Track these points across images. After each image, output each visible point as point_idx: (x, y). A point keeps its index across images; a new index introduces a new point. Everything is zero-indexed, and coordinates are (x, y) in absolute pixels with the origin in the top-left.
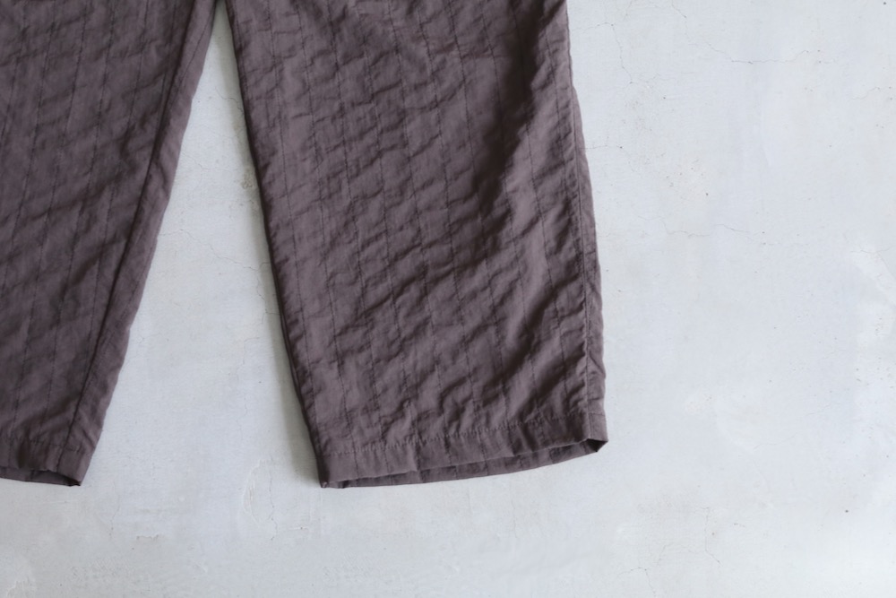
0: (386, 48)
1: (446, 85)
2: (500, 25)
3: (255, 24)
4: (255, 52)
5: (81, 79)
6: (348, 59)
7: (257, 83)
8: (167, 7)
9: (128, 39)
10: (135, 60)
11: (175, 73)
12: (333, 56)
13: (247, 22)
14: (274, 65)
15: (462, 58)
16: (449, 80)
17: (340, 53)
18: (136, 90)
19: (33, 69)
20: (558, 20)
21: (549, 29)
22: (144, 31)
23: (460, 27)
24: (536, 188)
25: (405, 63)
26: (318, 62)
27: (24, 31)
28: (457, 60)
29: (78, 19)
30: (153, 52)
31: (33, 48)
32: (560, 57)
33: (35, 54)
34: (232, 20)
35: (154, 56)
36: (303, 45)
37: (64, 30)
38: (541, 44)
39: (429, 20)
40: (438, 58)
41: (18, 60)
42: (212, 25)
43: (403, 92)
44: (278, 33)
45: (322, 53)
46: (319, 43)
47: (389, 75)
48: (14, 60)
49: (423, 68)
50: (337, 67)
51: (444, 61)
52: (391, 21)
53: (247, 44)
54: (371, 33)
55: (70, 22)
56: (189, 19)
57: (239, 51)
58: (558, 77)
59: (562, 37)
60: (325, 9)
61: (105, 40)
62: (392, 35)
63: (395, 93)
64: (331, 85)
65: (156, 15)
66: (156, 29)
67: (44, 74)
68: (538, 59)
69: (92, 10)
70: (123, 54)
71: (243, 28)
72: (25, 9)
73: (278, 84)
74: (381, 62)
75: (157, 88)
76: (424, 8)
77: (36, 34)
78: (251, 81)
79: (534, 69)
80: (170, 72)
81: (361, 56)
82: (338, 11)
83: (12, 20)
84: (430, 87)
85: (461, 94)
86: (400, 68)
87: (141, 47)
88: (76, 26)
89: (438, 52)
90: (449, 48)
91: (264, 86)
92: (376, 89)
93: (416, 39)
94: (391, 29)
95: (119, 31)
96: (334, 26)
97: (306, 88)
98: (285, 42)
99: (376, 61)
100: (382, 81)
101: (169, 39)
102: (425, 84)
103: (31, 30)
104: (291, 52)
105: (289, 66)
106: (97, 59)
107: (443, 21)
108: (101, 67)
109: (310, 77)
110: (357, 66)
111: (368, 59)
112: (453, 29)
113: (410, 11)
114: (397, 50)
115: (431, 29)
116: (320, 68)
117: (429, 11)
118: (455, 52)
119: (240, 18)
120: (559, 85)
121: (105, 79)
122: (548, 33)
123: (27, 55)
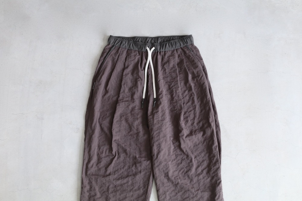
0: (186, 190)
1: (198, 197)
2: (208, 185)
3: (161, 185)
4: (161, 191)
5: (127, 196)
6: (179, 192)
7: (161, 197)
8: (144, 180)
9: (136, 188)
10: (138, 192)
11: (146, 195)
12: (176, 191)
13: (159, 185)
14: (164, 194)
15: (201, 192)
16: (199, 196)
17: (177, 190)
18: (139, 198)
19: (118, 194)
20: (220, 185)
21: (218, 187)
22: (139, 186)
23: (201, 185)
25: (190, 193)
26: (173, 192)
27: (116, 186)
28: (200, 193)
29: (126, 183)
30: (141, 190)
31: (118, 189)
32: (221, 193)
33: (118, 190)
34: (156, 184)
35: (141, 191)
36: (170, 189)
37: (123, 185)
38: (217, 190)
39: (194, 184)
40: (197, 192)
41: (115, 192)
42: (152, 184)
43: (190, 199)
44: (165, 187)
45: (174, 190)
46: (173, 188)
47: (187, 195)
48: (114, 192)
49: (194, 194)
50: (177, 193)
51: (198, 193)
52: (187, 184)
53: (159, 189)
54: (183, 187)
55: (125, 184)
56: (148, 183)
57: (158, 191)
58: (220, 197)
59: (221, 189)
60: (174, 182)
61: (132, 187)
62: (187, 187)
63: (188, 199)
64: (176, 197)
65: (142, 182)
66: (142, 185)
67: (120, 195)
68: (216, 194)
69: (129, 182)
70: (136, 190)
71: (158, 186)
72: (116, 181)
73: (165, 197)
74: (185, 193)
75: (143, 198)
76: (193, 181)
77: (118, 186)
78: (160, 197)
79: (216, 196)
80: (145, 194)
81: (181, 191)
82: (177, 183)
83: (113, 184)
84: (195, 198)
85: (201, 199)
86: (189, 194)
87: (139, 189)
88: (126, 185)
89: (197, 191)
90: (198, 190)
91: (163, 198)
92: (184, 198)
93: (192, 188)
94: (187, 186)
95: (134, 186)
96: (176, 185)
97: (171, 198)
98: (167, 188)
99: (184, 192)
100: (185, 197)
101: (145, 187)
102: (194, 197)
103: (117, 186)
104: (168, 191)
105: (167, 193)
106: (130, 191)
107: (197, 184)
108: (131, 193)
109: (171, 195)
110: (181, 193)
111: (183, 192)
112: (199, 186)
113: (191, 182)
114: (188, 190)
115: (195, 186)
116: (173, 194)
117: (194, 182)
118: (200, 191)
119: (158, 184)
120: (221, 199)
121: (132, 195)
122: (218, 189)
123: (116, 191)
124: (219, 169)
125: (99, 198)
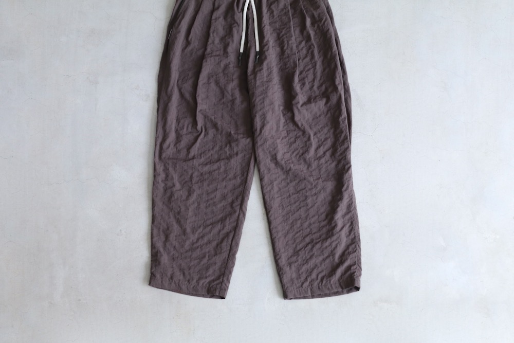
0: (302, 178)
1: (318, 189)
2: (333, 172)
3: (266, 172)
4: (266, 180)
5: (219, 187)
6: (291, 181)
7: (266, 188)
8: (242, 166)
9: (231, 175)
10: (234, 181)
11: (245, 185)
12: (287, 180)
13: (264, 171)
14: (271, 183)
15: (323, 181)
16: (319, 188)
17: (289, 180)
18: (234, 189)
19: (205, 184)
20: (349, 172)
21: (347, 174)
22: (236, 173)
23: (322, 173)
24: (343, 218)
25: (307, 183)
26: (283, 182)
27: (202, 173)
28: (321, 182)
29: (217, 170)
30: (238, 179)
31: (205, 178)
32: (350, 182)
33: (205, 180)
34: (259, 171)
35: (239, 180)
36: (279, 177)
37: (213, 173)
38: (345, 178)
39: (313, 171)
40: (316, 182)
41: (201, 182)
42: (254, 170)
43: (306, 191)
44: (272, 174)
45: (284, 179)
46: (283, 177)
47: (302, 186)
48: (199, 181)
49: (312, 184)
50: (288, 184)
51: (318, 182)
52: (303, 171)
53: (264, 177)
54: (298, 174)
55: (215, 171)
56: (248, 169)
57: (261, 179)
58: (349, 188)
59: (350, 177)
60: (285, 168)
61: (225, 176)
62: (303, 175)
63: (304, 191)
64: (287, 188)
65: (239, 168)
66: (239, 172)
67: (208, 185)
68: (344, 183)
69: (221, 167)
70: (230, 179)
71: (262, 173)
72: (202, 167)
73: (272, 188)
74: (300, 183)
75: (240, 189)
76: (312, 167)
77: (205, 174)
78: (265, 188)
79: (343, 186)
80: (244, 184)
81: (295, 180)
82: (288, 168)
83: (198, 170)
84: (314, 189)
85: (322, 191)
86: (305, 185)
87: (235, 178)
88: (217, 172)
89: (316, 180)
90: (319, 178)
91: (268, 189)
92: (299, 190)
93: (310, 176)
94: (303, 173)
95: (229, 173)
96: (287, 172)
97: (280, 189)
98: (274, 176)
99: (299, 182)
100: (301, 187)
101: (243, 175)
102: (313, 188)
103: (204, 173)
104: (276, 179)
105: (275, 183)
106: (223, 181)
107: (317, 171)
108: (224, 183)
109: (281, 186)
110: (294, 183)
111: (297, 181)
112: (320, 173)
113: (308, 168)
114: (305, 179)
115: (314, 173)
116: (283, 184)
117: (313, 168)
118: (321, 180)
119: (262, 170)
120: (350, 190)
121: (225, 186)
122: (346, 176)
123: (203, 180)
124: (348, 150)
125: (178, 190)
